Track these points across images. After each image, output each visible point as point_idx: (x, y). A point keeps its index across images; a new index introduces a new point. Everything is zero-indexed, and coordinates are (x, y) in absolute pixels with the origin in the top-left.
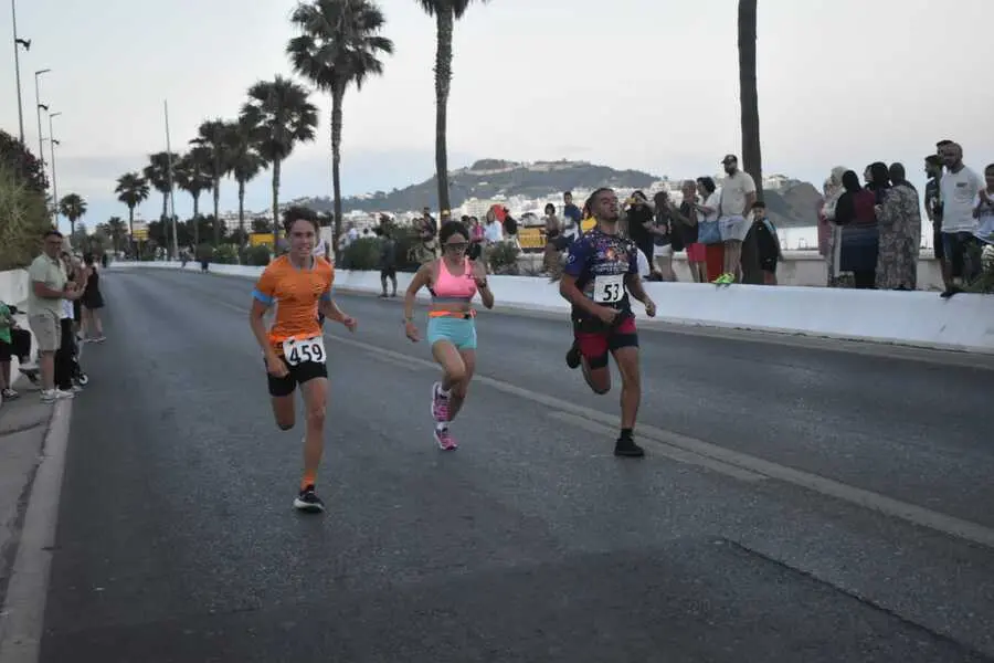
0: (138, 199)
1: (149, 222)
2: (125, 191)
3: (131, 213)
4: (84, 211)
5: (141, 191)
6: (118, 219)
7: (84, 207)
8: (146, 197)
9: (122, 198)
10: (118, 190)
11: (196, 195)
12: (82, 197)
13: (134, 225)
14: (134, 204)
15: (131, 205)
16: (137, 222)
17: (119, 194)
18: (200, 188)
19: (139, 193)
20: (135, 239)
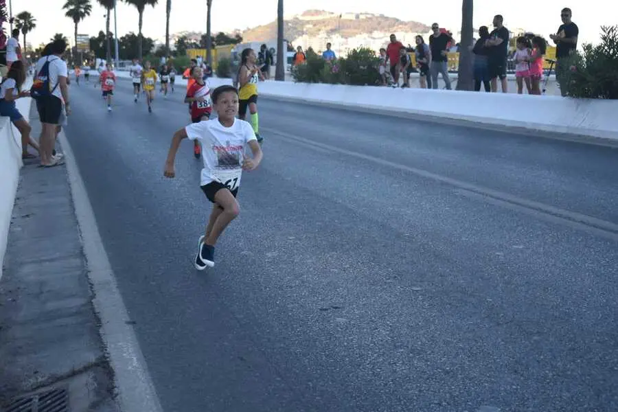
0: (83, 15)
1: (90, 37)
2: (72, 7)
3: (76, 28)
4: (34, 25)
5: (85, 9)
6: (61, 35)
7: (34, 22)
8: (88, 14)
9: (68, 14)
10: (66, 6)
11: (141, 9)
12: (32, 15)
13: (78, 37)
14: (79, 19)
15: (76, 21)
16: (80, 35)
17: (66, 10)
18: (146, 3)
19: (83, 10)
20: (79, 51)
